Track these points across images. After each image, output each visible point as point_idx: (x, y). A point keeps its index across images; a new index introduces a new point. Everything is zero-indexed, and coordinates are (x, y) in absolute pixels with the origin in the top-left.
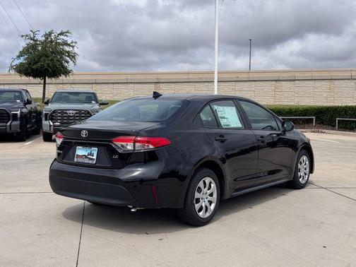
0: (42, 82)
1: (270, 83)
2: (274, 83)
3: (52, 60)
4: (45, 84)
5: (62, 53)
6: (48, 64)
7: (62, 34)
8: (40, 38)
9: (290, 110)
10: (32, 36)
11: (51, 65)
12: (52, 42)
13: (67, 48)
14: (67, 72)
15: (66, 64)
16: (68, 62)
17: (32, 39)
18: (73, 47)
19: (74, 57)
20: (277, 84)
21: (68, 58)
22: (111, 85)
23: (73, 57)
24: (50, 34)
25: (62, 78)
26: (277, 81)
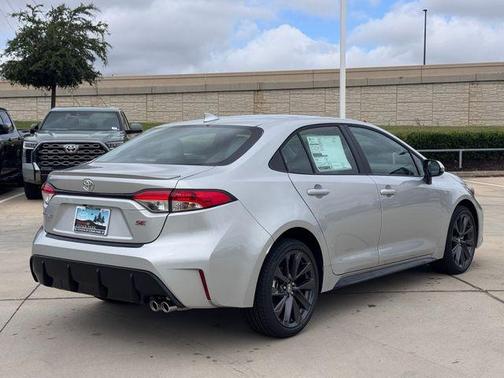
0: (50, 93)
1: (460, 86)
2: (467, 86)
3: (62, 56)
4: (54, 97)
5: (81, 43)
6: (57, 62)
7: (81, 9)
8: (44, 17)
9: (481, 136)
10: (31, 15)
11: (61, 64)
12: (63, 24)
13: (91, 35)
14: (91, 76)
15: (89, 62)
16: (92, 59)
17: (30, 20)
18: (102, 32)
19: (102, 49)
20: (474, 88)
21: (93, 52)
22: (179, 97)
23: (100, 49)
24: (61, 10)
25: (85, 85)
26: (472, 82)
